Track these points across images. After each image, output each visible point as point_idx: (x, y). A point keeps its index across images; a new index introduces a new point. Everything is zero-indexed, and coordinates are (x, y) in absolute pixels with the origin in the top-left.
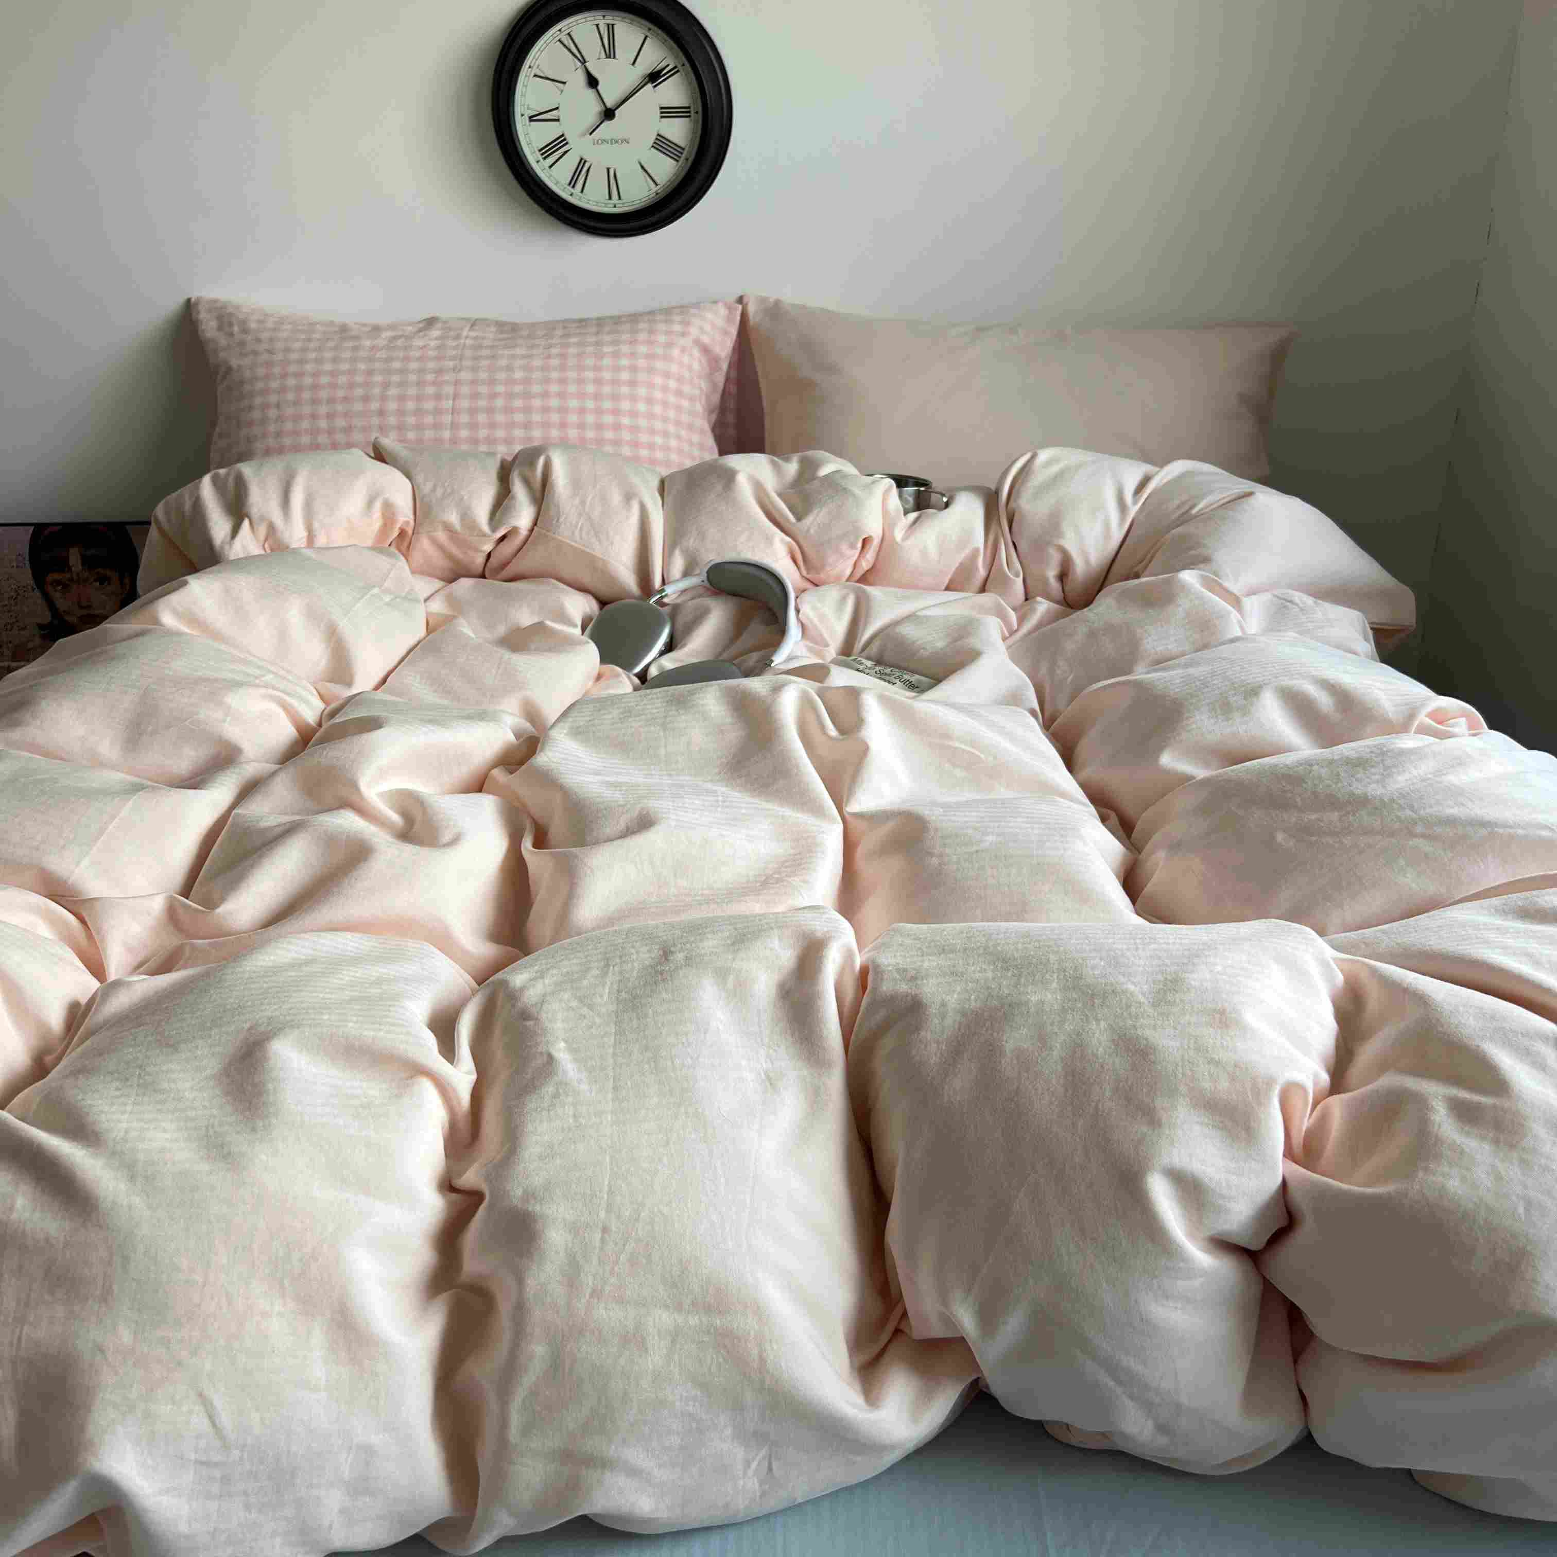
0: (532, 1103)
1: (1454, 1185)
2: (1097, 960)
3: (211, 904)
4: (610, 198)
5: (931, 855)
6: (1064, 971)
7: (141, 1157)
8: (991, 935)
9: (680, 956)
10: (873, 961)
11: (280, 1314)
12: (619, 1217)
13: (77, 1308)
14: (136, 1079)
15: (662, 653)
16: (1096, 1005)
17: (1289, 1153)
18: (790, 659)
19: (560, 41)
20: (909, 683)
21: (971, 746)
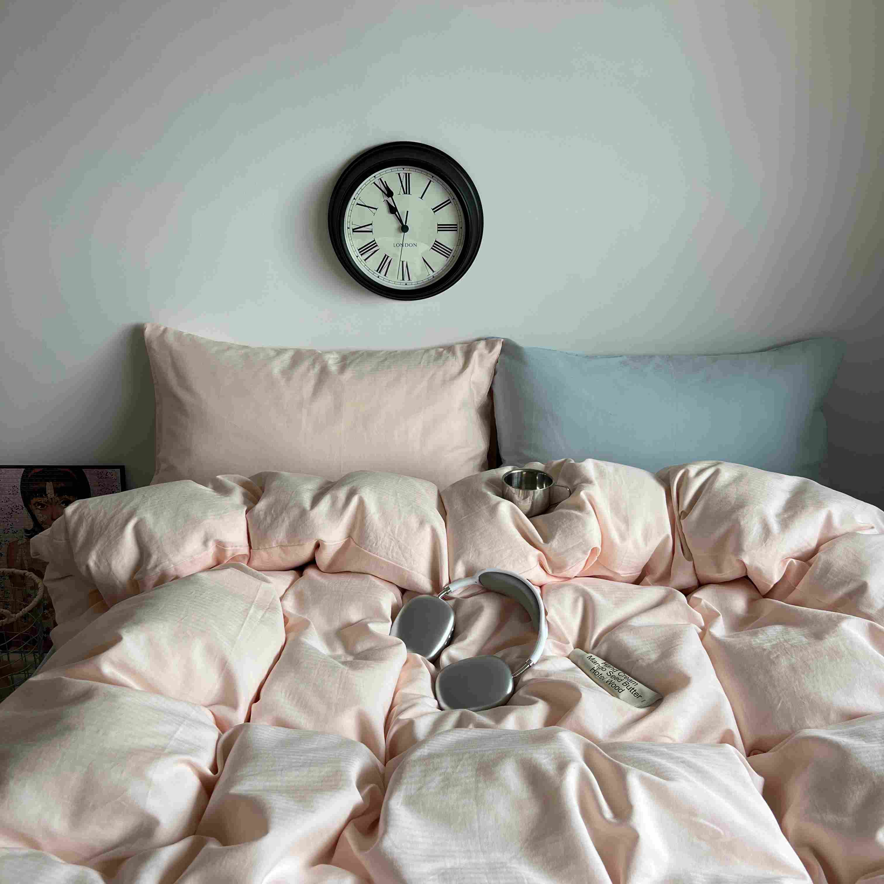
4: (403, 279)
19: (374, 183)
20: (635, 692)
21: (713, 822)
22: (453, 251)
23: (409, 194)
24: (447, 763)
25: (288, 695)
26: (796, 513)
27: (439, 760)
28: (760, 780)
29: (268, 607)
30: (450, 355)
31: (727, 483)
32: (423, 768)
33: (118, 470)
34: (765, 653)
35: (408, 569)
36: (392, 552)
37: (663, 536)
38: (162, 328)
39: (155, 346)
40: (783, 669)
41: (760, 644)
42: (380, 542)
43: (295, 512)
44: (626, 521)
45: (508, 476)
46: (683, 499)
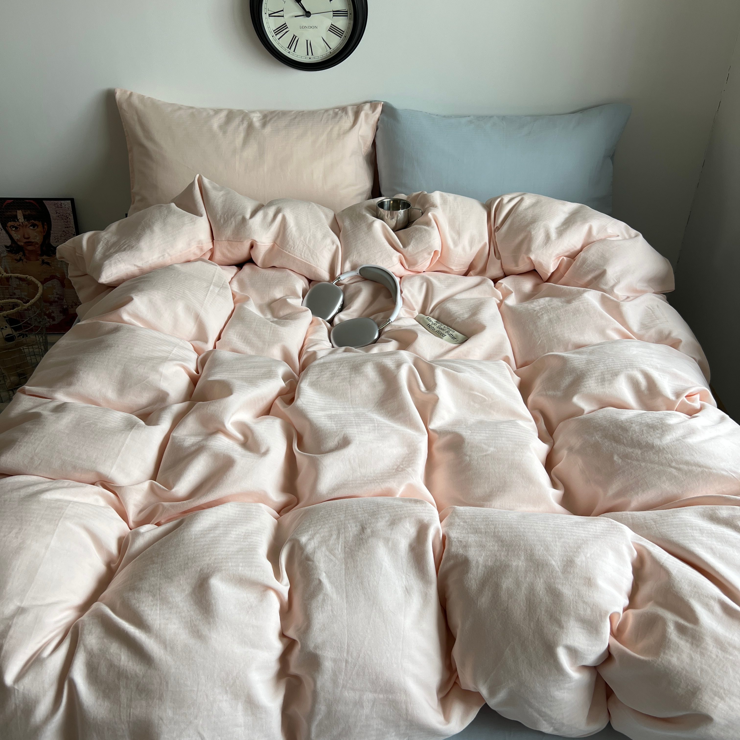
0: (314, 604)
1: (674, 660)
2: (540, 546)
3: (170, 488)
4: (308, 54)
5: (466, 456)
6: (527, 551)
7: (168, 638)
8: (496, 524)
9: (369, 531)
10: (448, 535)
11: (226, 701)
12: (352, 657)
13: (150, 703)
14: (158, 596)
15: (340, 310)
16: (539, 571)
17: (612, 633)
18: (398, 319)
20: (452, 336)
21: (482, 394)
22: (344, 32)
24: (334, 367)
26: (569, 226)
28: (517, 379)
29: (221, 287)
30: (344, 114)
31: (526, 207)
32: (320, 368)
34: (535, 313)
35: (315, 266)
36: (304, 254)
37: (482, 243)
38: (128, 93)
39: (125, 106)
40: (545, 321)
42: (297, 247)
44: (459, 234)
45: (381, 203)
46: (498, 219)
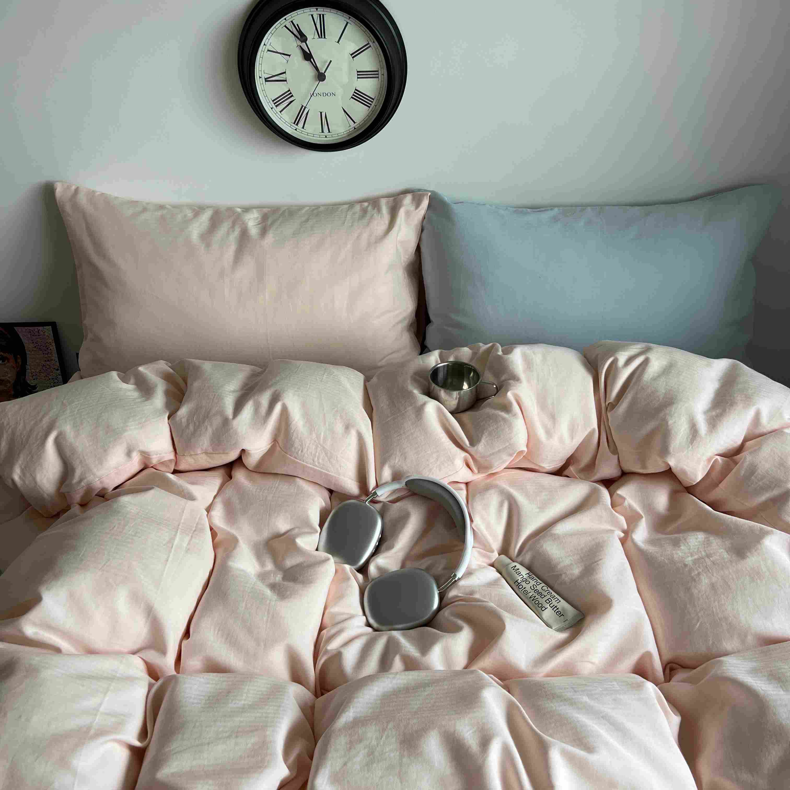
4: (323, 132)
18: (469, 573)
19: (285, 26)
20: (557, 610)
22: (374, 102)
23: (325, 37)
25: (216, 632)
26: (724, 411)
27: (364, 729)
29: (194, 529)
31: (656, 375)
33: (50, 328)
35: (335, 475)
36: (318, 459)
37: (589, 430)
38: (73, 188)
39: (68, 208)
40: (704, 588)
41: (682, 558)
42: (306, 450)
43: (217, 421)
44: (553, 417)
45: (435, 370)
46: (611, 391)
